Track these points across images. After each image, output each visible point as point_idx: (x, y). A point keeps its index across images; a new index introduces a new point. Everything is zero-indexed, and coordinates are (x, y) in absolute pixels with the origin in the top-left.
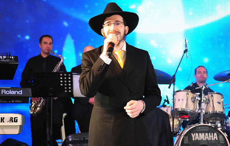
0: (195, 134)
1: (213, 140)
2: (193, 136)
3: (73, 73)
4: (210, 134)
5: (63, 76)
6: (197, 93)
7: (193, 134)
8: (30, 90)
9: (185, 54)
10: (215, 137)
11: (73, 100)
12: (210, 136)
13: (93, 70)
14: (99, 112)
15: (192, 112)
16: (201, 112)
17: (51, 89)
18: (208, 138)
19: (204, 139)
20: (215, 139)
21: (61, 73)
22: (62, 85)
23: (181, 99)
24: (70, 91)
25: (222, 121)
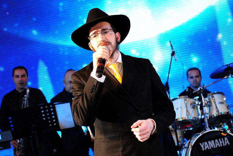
0: (203, 143)
1: (225, 146)
2: (202, 146)
3: (55, 103)
4: (220, 140)
5: (44, 109)
6: (195, 97)
7: (202, 144)
8: (9, 132)
9: (173, 57)
10: (227, 141)
11: (60, 133)
12: (221, 142)
13: (85, 93)
14: (103, 142)
15: (194, 119)
16: (205, 117)
17: (33, 126)
18: (218, 144)
19: (215, 147)
20: (227, 144)
21: (41, 106)
22: (44, 119)
23: (180, 107)
24: (55, 124)
25: (228, 122)
